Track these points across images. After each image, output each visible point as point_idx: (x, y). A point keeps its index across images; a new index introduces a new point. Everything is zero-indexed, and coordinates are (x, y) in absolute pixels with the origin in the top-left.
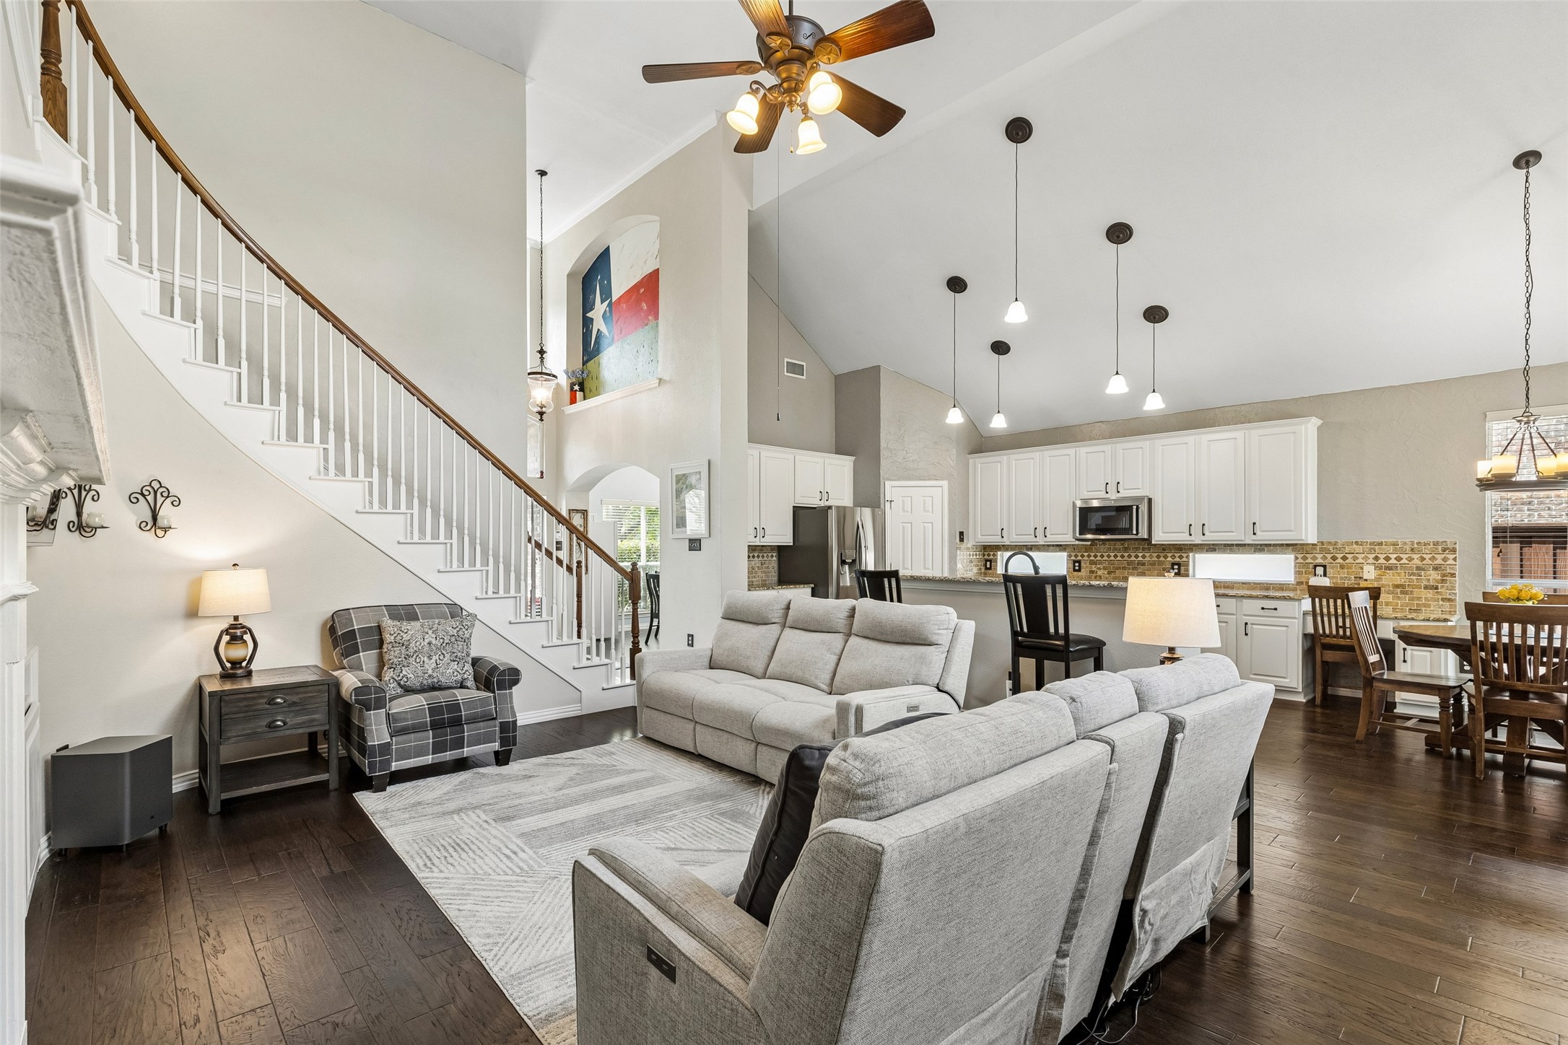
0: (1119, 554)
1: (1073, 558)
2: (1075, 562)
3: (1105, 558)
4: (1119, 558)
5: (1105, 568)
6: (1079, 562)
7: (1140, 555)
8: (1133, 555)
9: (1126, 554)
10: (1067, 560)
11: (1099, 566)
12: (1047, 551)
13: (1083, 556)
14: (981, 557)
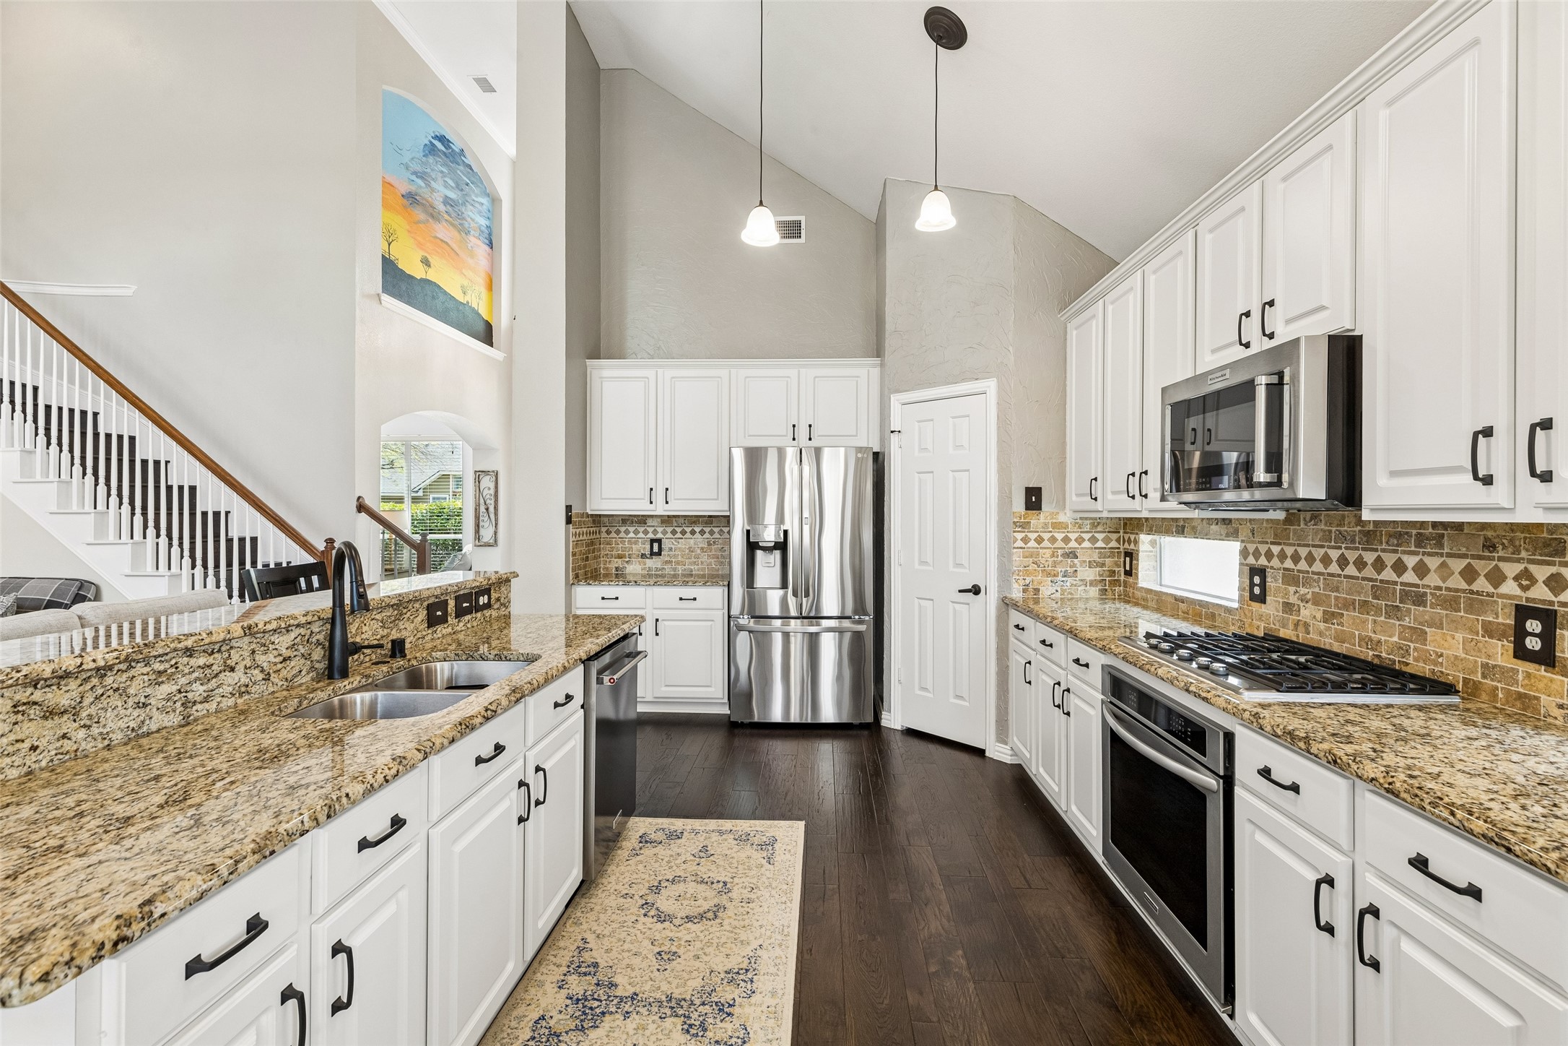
0: (1352, 556)
1: (1251, 560)
2: (1254, 571)
3: (1318, 566)
4: (1351, 570)
5: (1317, 600)
6: (1262, 572)
7: (1411, 561)
8: (1389, 559)
9: (1370, 557)
10: (1241, 564)
11: (1303, 590)
12: (1206, 536)
13: (1269, 555)
14: (1114, 544)
